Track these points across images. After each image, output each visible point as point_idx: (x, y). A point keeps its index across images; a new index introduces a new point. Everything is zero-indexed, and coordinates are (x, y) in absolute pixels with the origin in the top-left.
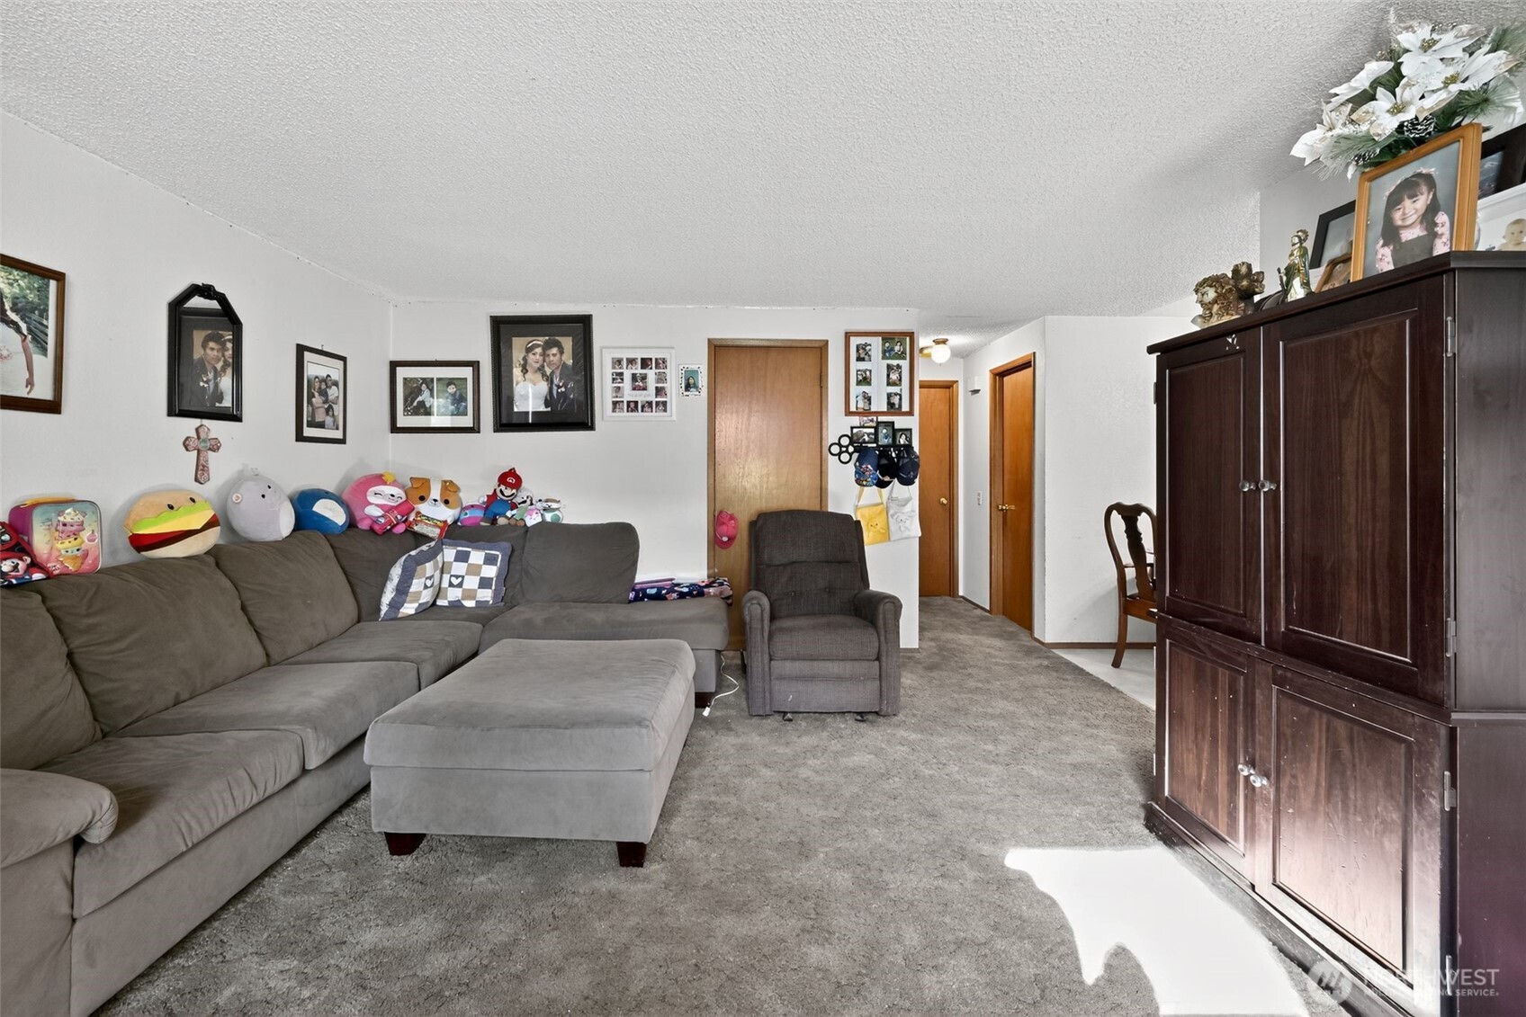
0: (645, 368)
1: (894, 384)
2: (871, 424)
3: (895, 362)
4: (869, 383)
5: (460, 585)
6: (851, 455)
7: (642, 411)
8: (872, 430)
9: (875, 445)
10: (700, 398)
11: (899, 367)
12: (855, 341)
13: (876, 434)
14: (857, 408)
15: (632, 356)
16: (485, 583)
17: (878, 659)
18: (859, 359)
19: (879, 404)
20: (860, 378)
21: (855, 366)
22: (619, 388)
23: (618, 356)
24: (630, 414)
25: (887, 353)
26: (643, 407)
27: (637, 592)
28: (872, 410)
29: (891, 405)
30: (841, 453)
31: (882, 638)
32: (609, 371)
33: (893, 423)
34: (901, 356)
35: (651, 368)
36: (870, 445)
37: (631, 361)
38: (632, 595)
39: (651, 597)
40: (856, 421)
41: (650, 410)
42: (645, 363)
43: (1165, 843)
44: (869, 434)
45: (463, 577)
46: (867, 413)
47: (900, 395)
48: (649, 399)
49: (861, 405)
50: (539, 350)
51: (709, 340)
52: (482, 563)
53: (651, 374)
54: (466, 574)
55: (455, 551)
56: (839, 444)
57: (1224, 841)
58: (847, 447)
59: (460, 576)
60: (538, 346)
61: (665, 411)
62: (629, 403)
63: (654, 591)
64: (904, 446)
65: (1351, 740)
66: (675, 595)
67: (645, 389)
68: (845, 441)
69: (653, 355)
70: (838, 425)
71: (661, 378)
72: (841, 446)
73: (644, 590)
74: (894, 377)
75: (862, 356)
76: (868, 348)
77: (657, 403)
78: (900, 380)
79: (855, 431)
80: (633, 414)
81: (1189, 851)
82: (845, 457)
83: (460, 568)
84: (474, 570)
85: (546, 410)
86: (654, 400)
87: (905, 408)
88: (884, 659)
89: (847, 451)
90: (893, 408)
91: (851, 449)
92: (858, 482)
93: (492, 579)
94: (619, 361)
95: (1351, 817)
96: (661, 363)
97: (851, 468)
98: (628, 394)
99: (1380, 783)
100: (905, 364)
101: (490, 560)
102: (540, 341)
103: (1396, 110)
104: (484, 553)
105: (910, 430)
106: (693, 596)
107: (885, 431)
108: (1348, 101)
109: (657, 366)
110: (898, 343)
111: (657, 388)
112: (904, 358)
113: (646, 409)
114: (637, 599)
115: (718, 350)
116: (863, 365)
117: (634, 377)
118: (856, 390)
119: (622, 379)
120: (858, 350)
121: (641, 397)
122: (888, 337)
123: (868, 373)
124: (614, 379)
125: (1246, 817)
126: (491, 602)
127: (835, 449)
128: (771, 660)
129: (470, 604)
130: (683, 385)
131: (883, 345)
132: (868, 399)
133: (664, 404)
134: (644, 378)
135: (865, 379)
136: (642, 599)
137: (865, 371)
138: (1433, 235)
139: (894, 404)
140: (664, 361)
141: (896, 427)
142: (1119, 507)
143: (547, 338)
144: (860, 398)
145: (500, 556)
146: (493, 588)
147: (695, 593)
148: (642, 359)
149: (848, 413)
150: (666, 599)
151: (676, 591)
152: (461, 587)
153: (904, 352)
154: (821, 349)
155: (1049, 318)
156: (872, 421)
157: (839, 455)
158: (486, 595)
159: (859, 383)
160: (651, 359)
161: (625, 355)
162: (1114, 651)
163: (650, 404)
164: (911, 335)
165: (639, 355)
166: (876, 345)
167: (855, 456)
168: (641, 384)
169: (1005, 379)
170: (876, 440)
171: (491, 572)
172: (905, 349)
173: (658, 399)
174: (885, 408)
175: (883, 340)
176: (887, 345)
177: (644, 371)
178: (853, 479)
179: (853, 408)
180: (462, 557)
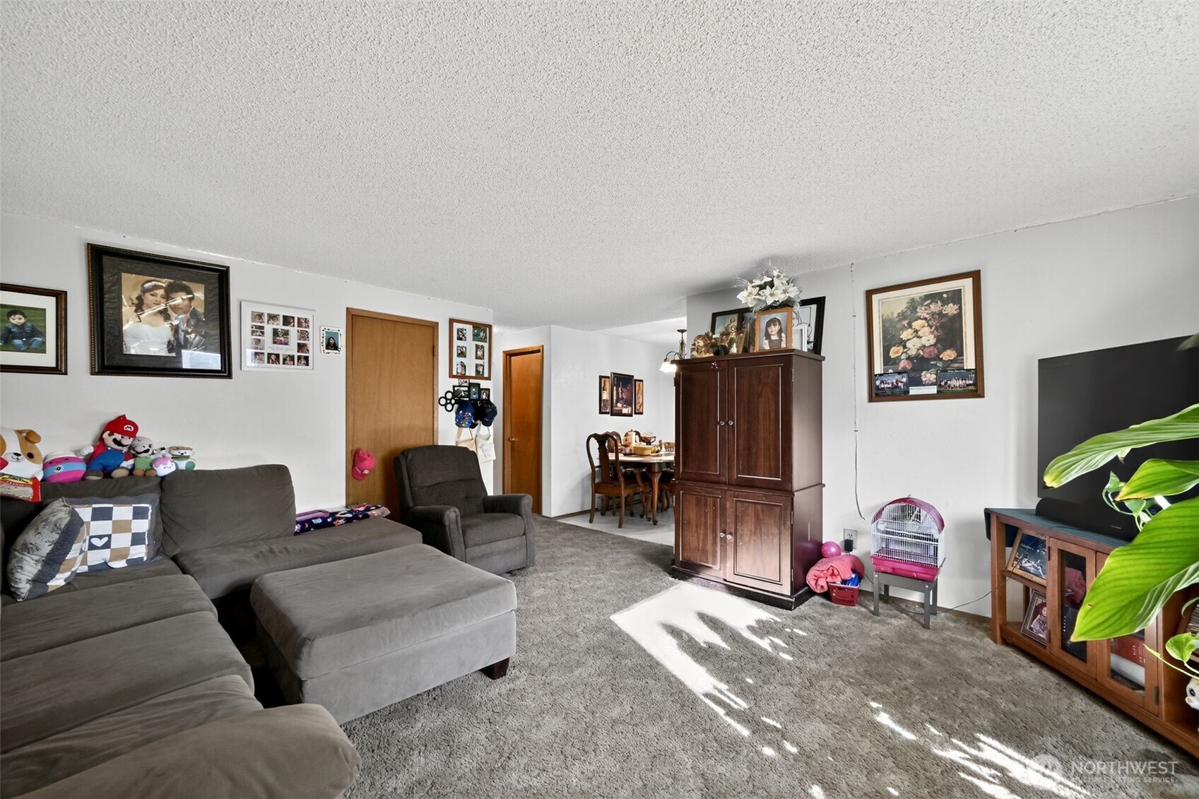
0: (287, 325)
1: (480, 358)
2: (466, 384)
3: (480, 344)
4: (465, 356)
5: (107, 545)
6: (453, 405)
7: (284, 363)
8: (466, 389)
9: (467, 399)
10: (340, 356)
11: (482, 347)
12: (456, 326)
13: (469, 391)
14: (457, 373)
15: (274, 312)
16: (137, 539)
17: (524, 534)
18: (459, 339)
19: (471, 372)
20: (459, 352)
21: (456, 343)
22: (259, 340)
23: (259, 309)
24: (271, 365)
25: (476, 337)
26: (285, 360)
27: (302, 523)
28: (467, 374)
29: (477, 372)
30: (447, 404)
31: (526, 521)
32: (248, 324)
33: (479, 384)
34: (483, 340)
35: (294, 326)
36: (465, 399)
37: (272, 317)
38: (297, 528)
39: (318, 527)
40: (456, 382)
41: (292, 362)
42: (287, 320)
43: (683, 580)
44: (464, 391)
45: (109, 536)
46: (463, 376)
47: (483, 366)
48: (291, 353)
49: (459, 371)
50: (161, 292)
51: (347, 308)
52: (131, 518)
53: (293, 331)
54: (113, 533)
55: (91, 509)
56: (445, 398)
57: (710, 567)
58: (451, 400)
59: (104, 536)
60: (160, 287)
61: (307, 364)
62: (269, 355)
63: (319, 521)
64: (485, 400)
65: (763, 511)
66: (342, 521)
67: (286, 344)
68: (449, 396)
69: (296, 314)
70: (445, 384)
71: (304, 335)
72: (446, 399)
73: (309, 521)
74: (480, 353)
75: (461, 337)
76: (464, 332)
77: (299, 358)
78: (483, 355)
79: (456, 388)
80: (274, 365)
81: (695, 579)
82: (449, 407)
83: (103, 527)
84: (121, 527)
85: (169, 355)
86: (296, 354)
87: (486, 375)
88: (527, 534)
89: (450, 403)
90: (479, 375)
91: (453, 401)
92: (459, 424)
93: (145, 533)
94: (260, 316)
95: (763, 538)
96: (302, 322)
97: (453, 414)
98: (269, 347)
99: (773, 522)
100: (486, 345)
101: (138, 514)
102: (164, 282)
103: (772, 295)
104: (132, 508)
105: (489, 390)
106: (359, 519)
107: (474, 390)
108: (758, 286)
109: (300, 324)
110: (482, 331)
111: (299, 344)
112: (486, 342)
113: (287, 362)
114: (303, 530)
115: (354, 317)
116: (461, 343)
117: (275, 332)
118: (456, 360)
119: (263, 333)
120: (458, 333)
121: (282, 351)
122: (476, 326)
123: (464, 349)
124: (253, 332)
125: (721, 553)
126: (145, 559)
127: (443, 402)
128: (466, 548)
129: (120, 564)
130: (324, 344)
131: (474, 331)
132: (464, 366)
133: (306, 358)
134: (286, 333)
135: (462, 352)
136: (308, 529)
137: (462, 347)
138: (781, 340)
139: (479, 372)
140: (306, 321)
141: (481, 387)
142: (595, 436)
143: (172, 281)
144: (459, 366)
145: (150, 508)
146: (147, 543)
147: (361, 516)
148: (284, 316)
149: (451, 376)
150: (334, 525)
151: (342, 518)
152: (109, 548)
153: (486, 338)
154: (434, 327)
155: (553, 327)
156: (466, 382)
157: (445, 405)
158: (140, 552)
159: (459, 355)
160: (293, 318)
161: (266, 311)
162: (589, 514)
163: (292, 358)
164: (490, 327)
165: (282, 312)
166: (469, 330)
167: (456, 406)
168: (282, 339)
169: (512, 358)
170: (469, 396)
171: (143, 526)
172: (486, 335)
173: (300, 354)
174: (474, 375)
175: (473, 327)
176: (476, 331)
177: (286, 328)
178: (454, 422)
179: (455, 373)
180: (100, 515)
